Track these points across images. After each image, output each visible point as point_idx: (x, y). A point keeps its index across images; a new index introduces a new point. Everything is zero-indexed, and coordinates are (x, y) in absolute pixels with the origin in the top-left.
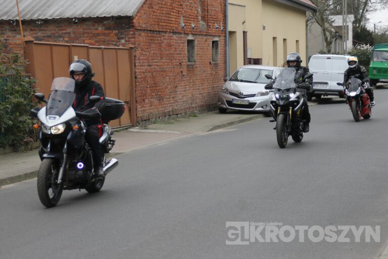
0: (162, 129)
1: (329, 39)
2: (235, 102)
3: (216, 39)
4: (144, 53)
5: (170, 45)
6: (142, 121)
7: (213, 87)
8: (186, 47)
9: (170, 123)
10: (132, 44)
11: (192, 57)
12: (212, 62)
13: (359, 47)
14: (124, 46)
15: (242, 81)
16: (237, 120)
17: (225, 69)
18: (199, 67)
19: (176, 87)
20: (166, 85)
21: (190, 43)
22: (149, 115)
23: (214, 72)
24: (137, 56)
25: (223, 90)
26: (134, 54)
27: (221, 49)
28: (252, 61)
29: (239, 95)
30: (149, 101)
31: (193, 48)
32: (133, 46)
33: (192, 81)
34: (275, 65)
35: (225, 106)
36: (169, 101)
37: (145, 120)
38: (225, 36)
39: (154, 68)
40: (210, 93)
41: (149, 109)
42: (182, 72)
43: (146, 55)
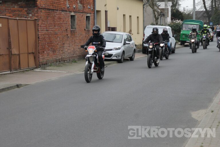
0: (55, 70)
1: (157, 16)
3: (88, 15)
4: (44, 23)
5: (60, 18)
6: (42, 64)
8: (70, 19)
9: (60, 66)
10: (36, 17)
11: (74, 26)
12: (86, 29)
13: (174, 21)
14: (31, 18)
18: (78, 32)
19: (64, 44)
20: (57, 42)
21: (73, 17)
22: (47, 61)
23: (87, 36)
24: (40, 25)
26: (37, 23)
27: (91, 21)
28: (111, 29)
30: (46, 52)
31: (74, 20)
32: (37, 18)
33: (73, 40)
34: (124, 31)
36: (60, 52)
37: (44, 64)
38: (94, 13)
39: (50, 32)
41: (47, 57)
42: (67, 35)
43: (45, 24)
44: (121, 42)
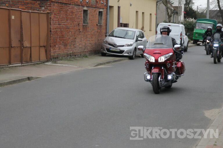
0: (66, 64)
1: (170, 14)
2: (111, 50)
3: (101, 10)
4: (56, 16)
5: (72, 13)
6: (53, 58)
7: (98, 40)
8: (83, 14)
9: (71, 60)
10: (49, 10)
11: (86, 20)
12: (98, 24)
13: (187, 20)
14: (44, 11)
15: (116, 37)
16: (112, 61)
17: (106, 29)
18: (90, 27)
19: (75, 38)
20: (69, 37)
21: (85, 11)
22: (58, 55)
23: (99, 31)
24: (52, 18)
25: (104, 42)
26: (50, 16)
27: (104, 17)
28: (123, 25)
29: (114, 45)
30: (58, 46)
31: (87, 15)
32: (49, 12)
33: (85, 35)
34: (137, 28)
35: (105, 52)
36: (71, 47)
37: (55, 58)
38: (107, 9)
39: (62, 26)
40: (97, 43)
41: (58, 51)
42: (79, 29)
43: (57, 18)
44: (133, 39)
